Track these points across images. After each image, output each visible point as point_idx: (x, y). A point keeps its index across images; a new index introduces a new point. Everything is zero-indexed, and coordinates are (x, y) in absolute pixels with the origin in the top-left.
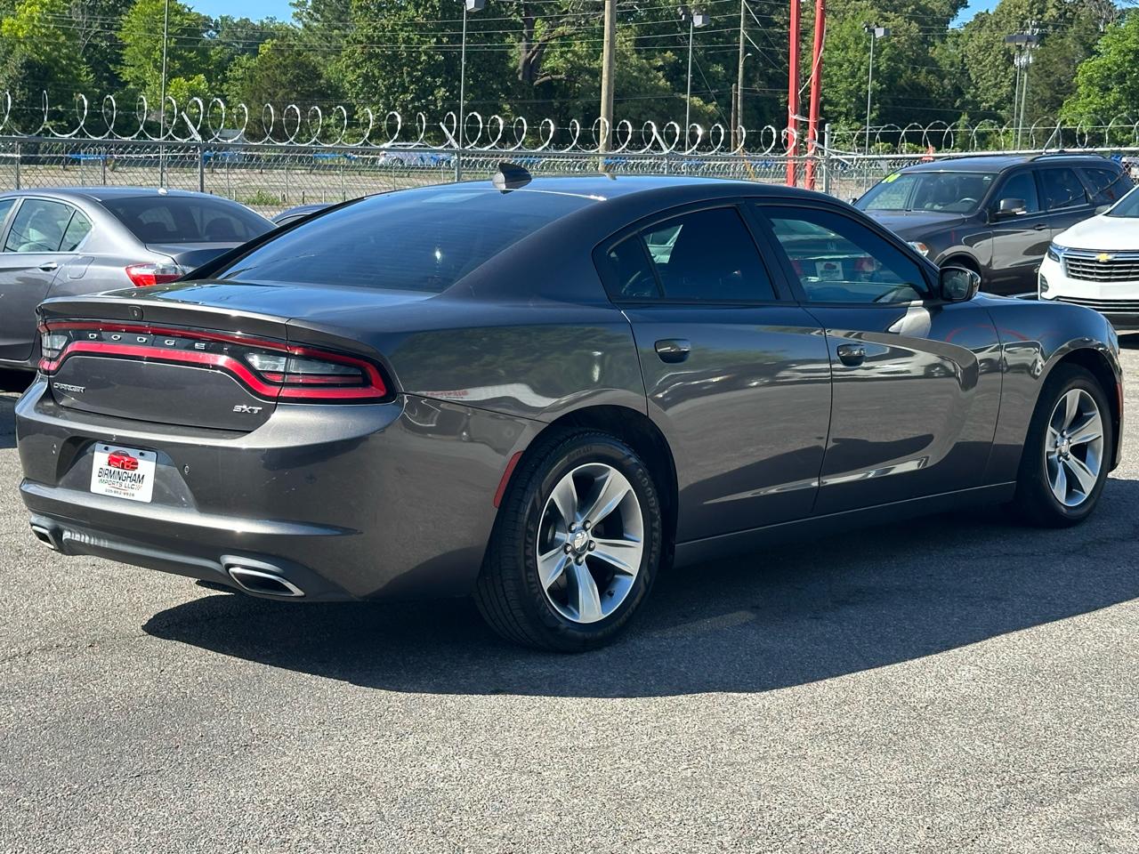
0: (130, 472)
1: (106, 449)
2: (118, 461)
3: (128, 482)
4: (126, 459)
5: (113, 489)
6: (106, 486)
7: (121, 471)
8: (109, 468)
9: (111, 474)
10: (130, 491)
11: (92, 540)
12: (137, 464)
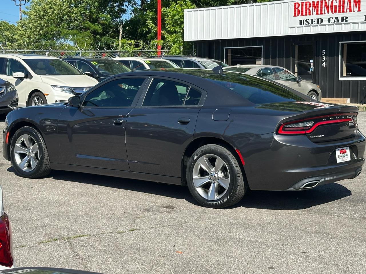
0: (345, 154)
1: (339, 149)
2: (342, 152)
3: (345, 157)
4: (344, 151)
5: (343, 160)
6: (341, 160)
7: (344, 154)
8: (341, 154)
9: (341, 156)
10: (346, 159)
11: (332, 178)
12: (346, 151)
